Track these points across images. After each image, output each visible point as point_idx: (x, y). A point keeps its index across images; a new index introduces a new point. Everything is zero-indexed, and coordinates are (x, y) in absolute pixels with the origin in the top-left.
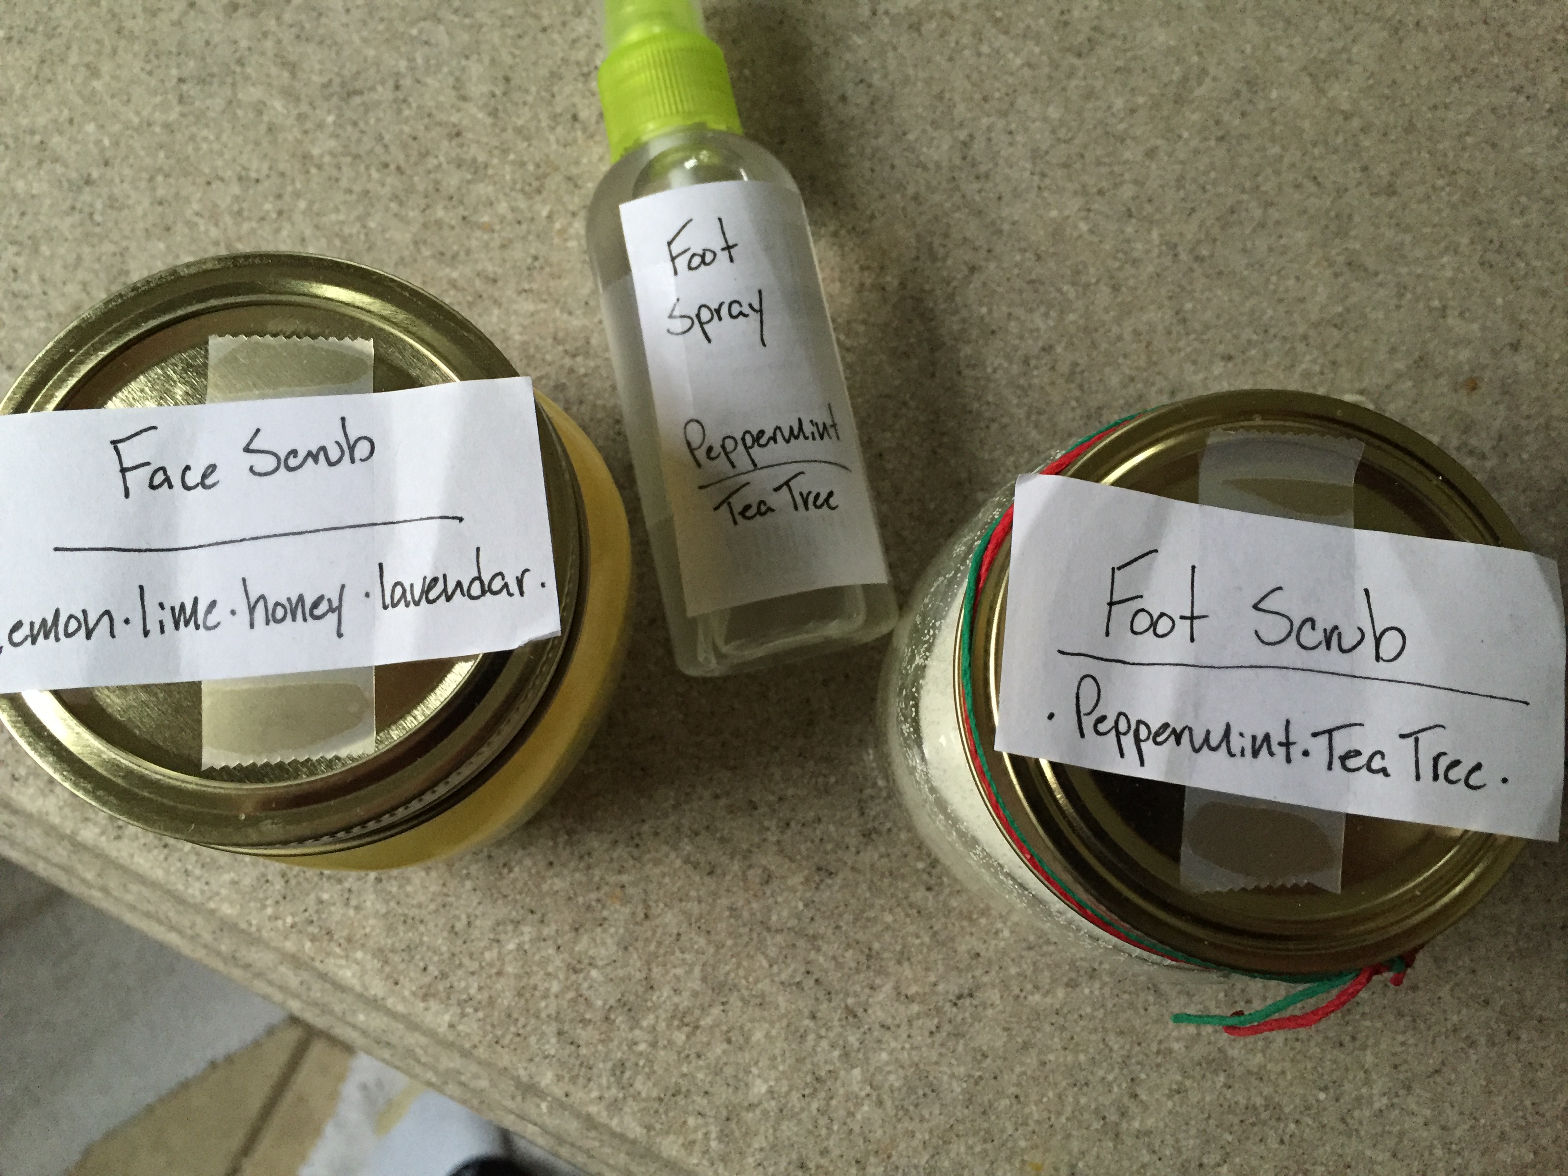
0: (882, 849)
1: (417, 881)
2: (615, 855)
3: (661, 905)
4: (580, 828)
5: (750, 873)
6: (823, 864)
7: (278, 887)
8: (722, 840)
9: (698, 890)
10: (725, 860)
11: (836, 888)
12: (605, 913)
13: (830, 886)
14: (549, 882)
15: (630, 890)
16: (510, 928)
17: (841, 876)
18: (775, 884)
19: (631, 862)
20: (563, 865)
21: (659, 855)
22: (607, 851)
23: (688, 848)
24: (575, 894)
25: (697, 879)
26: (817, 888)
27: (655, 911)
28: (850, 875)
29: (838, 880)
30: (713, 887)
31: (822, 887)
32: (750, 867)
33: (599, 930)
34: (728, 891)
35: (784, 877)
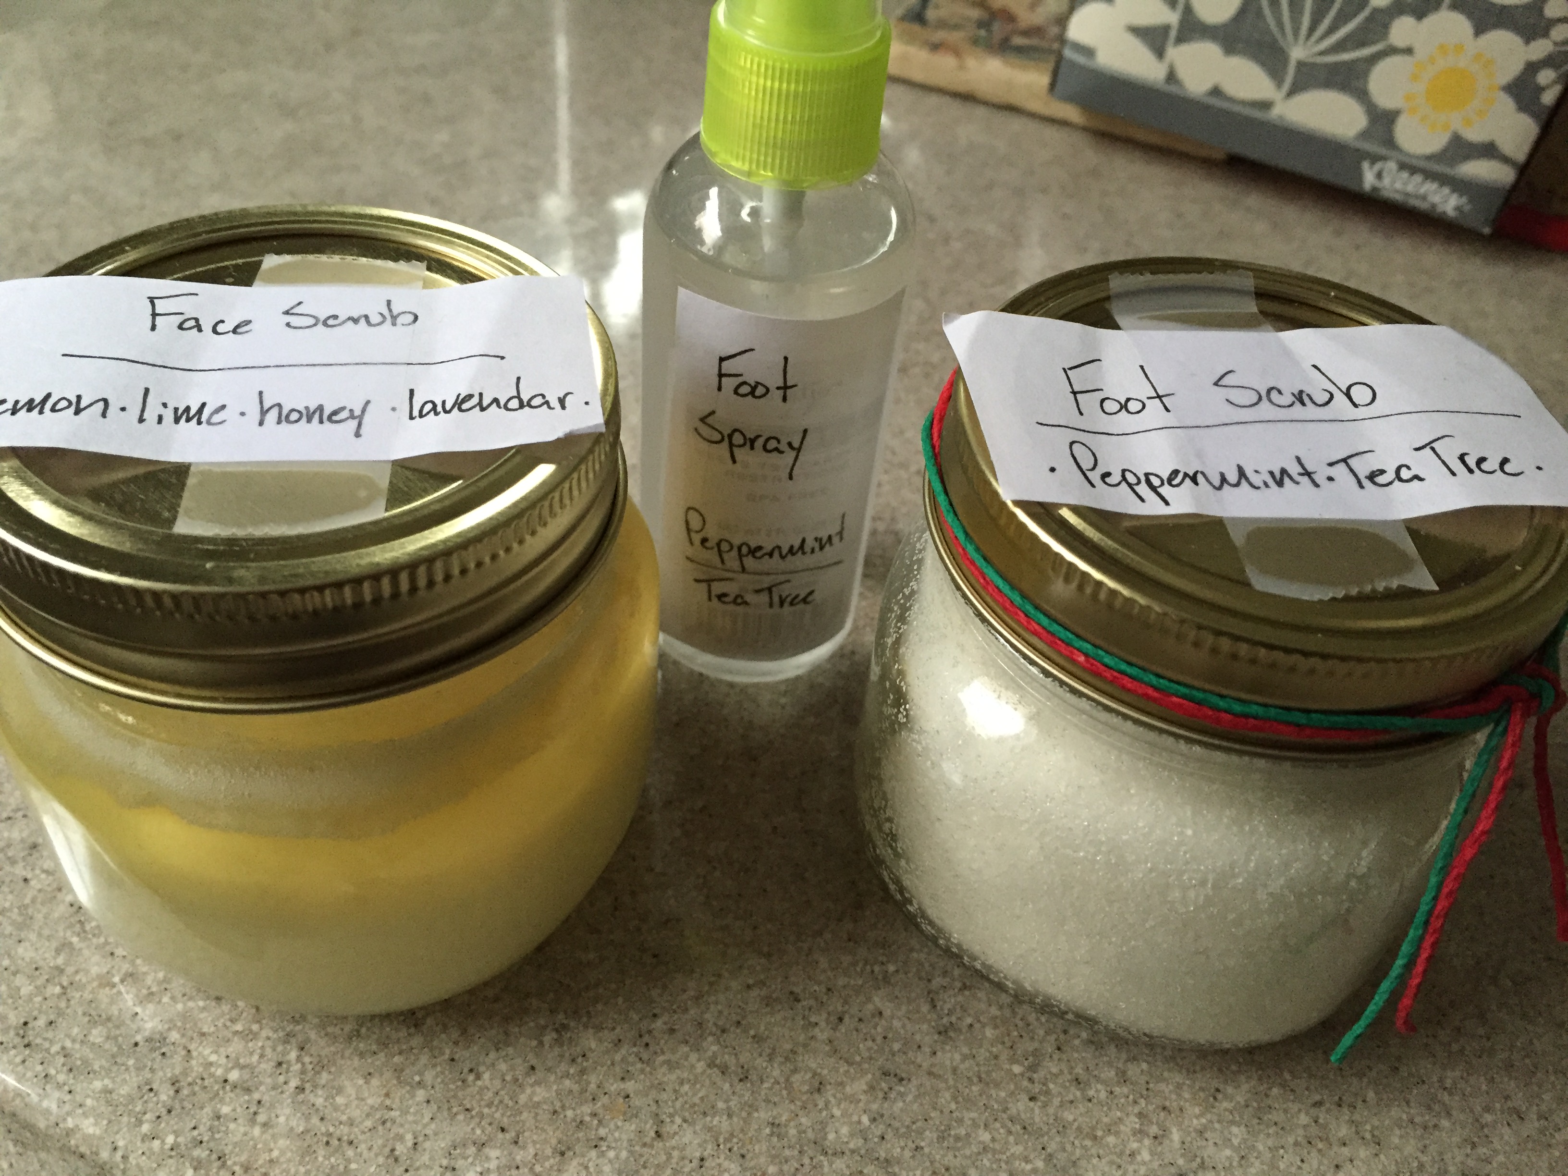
0: (965, 1050)
1: (351, 1091)
2: (618, 1057)
3: (678, 1120)
4: (572, 1024)
5: (796, 1078)
6: (889, 1066)
7: (163, 1097)
8: (758, 1039)
9: (727, 1101)
10: (760, 1062)
11: (910, 1098)
12: (602, 1132)
13: (902, 1095)
14: (529, 1091)
15: (636, 1102)
16: (472, 1150)
17: (914, 1082)
18: (830, 1092)
19: (639, 1066)
20: (549, 1070)
21: (674, 1058)
22: (607, 1052)
23: (714, 1048)
24: (563, 1107)
25: (727, 1086)
26: (885, 1098)
27: (668, 1129)
28: (928, 1082)
29: (911, 1089)
30: (747, 1096)
31: (893, 1095)
32: (795, 1071)
33: (593, 1153)
34: (767, 1101)
35: (842, 1084)
